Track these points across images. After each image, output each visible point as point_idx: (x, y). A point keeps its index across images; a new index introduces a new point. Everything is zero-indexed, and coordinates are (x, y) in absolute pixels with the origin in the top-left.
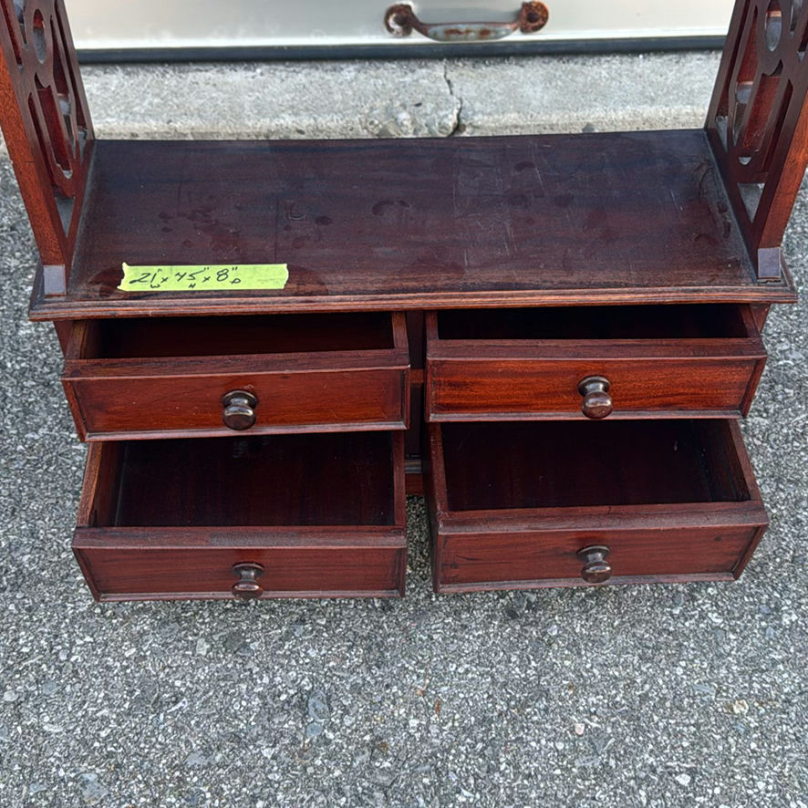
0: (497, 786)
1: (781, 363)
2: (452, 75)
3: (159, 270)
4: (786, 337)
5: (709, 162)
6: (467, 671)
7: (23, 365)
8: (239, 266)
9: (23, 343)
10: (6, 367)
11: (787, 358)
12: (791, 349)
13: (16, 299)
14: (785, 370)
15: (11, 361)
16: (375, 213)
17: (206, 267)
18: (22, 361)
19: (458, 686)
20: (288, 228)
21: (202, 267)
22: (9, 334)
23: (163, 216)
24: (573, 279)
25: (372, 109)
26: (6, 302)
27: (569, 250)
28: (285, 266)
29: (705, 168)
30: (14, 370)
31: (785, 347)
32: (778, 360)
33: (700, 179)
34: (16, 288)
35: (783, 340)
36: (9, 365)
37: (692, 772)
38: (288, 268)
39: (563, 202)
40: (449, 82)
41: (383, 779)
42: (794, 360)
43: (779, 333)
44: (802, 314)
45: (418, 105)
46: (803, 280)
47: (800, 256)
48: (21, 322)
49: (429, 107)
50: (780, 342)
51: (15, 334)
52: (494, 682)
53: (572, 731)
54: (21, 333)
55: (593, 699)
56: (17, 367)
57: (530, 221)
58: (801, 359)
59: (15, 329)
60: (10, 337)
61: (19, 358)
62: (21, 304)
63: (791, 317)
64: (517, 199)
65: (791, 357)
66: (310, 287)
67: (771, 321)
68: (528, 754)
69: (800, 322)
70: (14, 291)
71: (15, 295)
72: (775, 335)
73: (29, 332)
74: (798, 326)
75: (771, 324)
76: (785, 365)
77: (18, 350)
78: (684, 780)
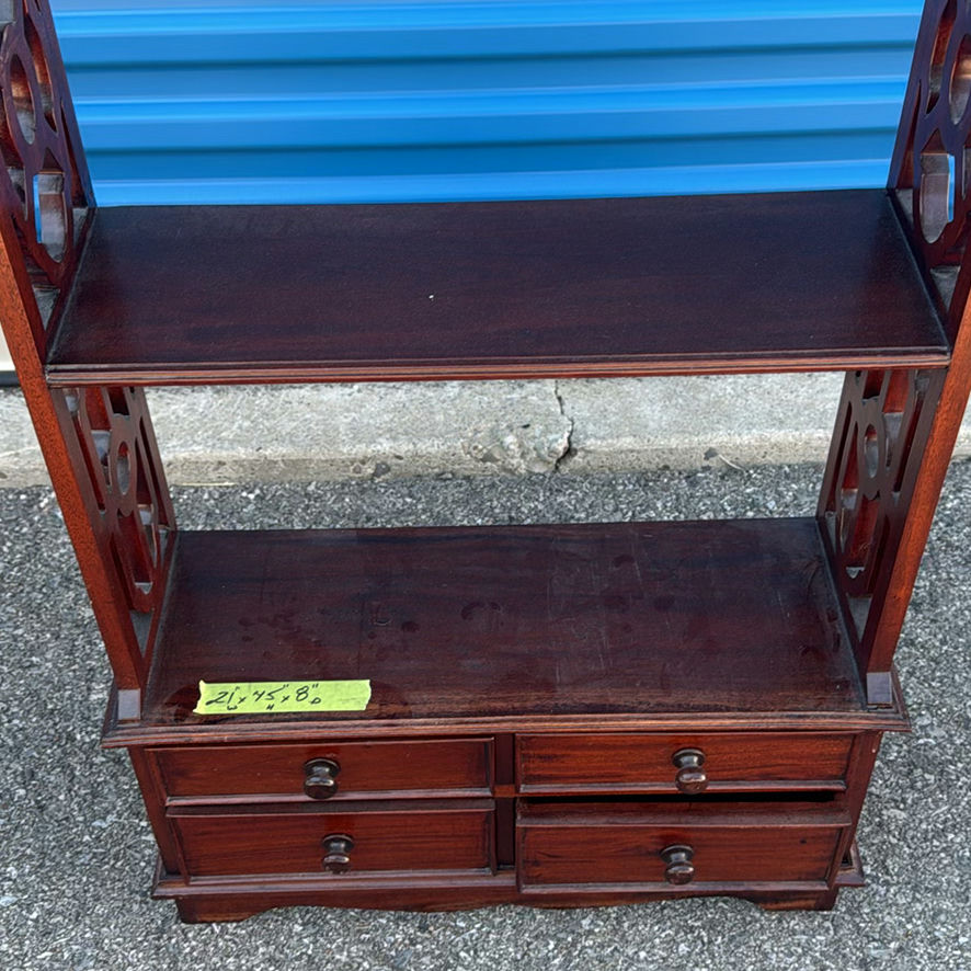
1: (921, 741)
2: (564, 390)
3: (237, 688)
4: (927, 709)
5: (819, 557)
7: (93, 736)
8: (321, 683)
9: (95, 709)
10: (75, 739)
11: (928, 736)
12: (932, 724)
13: (89, 656)
14: (925, 750)
15: (80, 732)
16: (464, 618)
17: (286, 683)
18: (93, 733)
20: (372, 636)
21: (281, 684)
22: (80, 699)
23: (244, 623)
24: (669, 701)
25: (476, 431)
26: (78, 660)
27: (668, 665)
28: (368, 681)
29: (814, 566)
30: (84, 743)
31: (926, 722)
32: (918, 738)
33: (809, 579)
34: (90, 643)
35: (923, 713)
36: (78, 737)
38: (371, 685)
39: (663, 605)
40: (560, 399)
42: (935, 738)
43: (920, 704)
44: (946, 680)
45: (526, 426)
46: (948, 638)
47: (945, 608)
48: (94, 684)
49: (537, 429)
50: (921, 715)
51: (87, 700)
54: (94, 697)
56: (87, 740)
57: (627, 628)
58: (943, 737)
59: (85, 693)
60: (81, 703)
61: (89, 729)
62: (94, 663)
63: (933, 684)
64: (615, 601)
65: (933, 734)
66: (392, 709)
67: (911, 688)
69: (943, 691)
70: (88, 647)
71: (88, 651)
72: (915, 706)
73: (101, 696)
74: (941, 695)
75: (911, 692)
76: (926, 744)
77: (88, 719)
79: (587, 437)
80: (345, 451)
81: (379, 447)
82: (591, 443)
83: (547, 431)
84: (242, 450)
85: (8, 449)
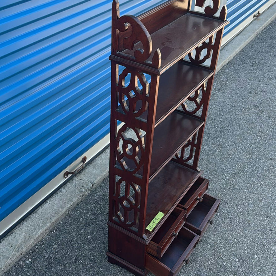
0: (225, 260)
3: (150, 225)
6: (205, 252)
8: (156, 216)
17: (153, 220)
19: (207, 255)
25: (78, 193)
27: (180, 184)
28: (160, 212)
37: (235, 239)
39: (170, 179)
40: (80, 179)
41: (217, 271)
45: (83, 187)
49: (85, 186)
52: (209, 250)
53: (222, 246)
55: (218, 241)
57: (171, 184)
64: (165, 183)
68: (222, 253)
78: (236, 240)
79: (94, 181)
80: (63, 211)
81: (68, 206)
82: (95, 182)
83: (87, 185)
84: (48, 224)
85: (8, 259)
